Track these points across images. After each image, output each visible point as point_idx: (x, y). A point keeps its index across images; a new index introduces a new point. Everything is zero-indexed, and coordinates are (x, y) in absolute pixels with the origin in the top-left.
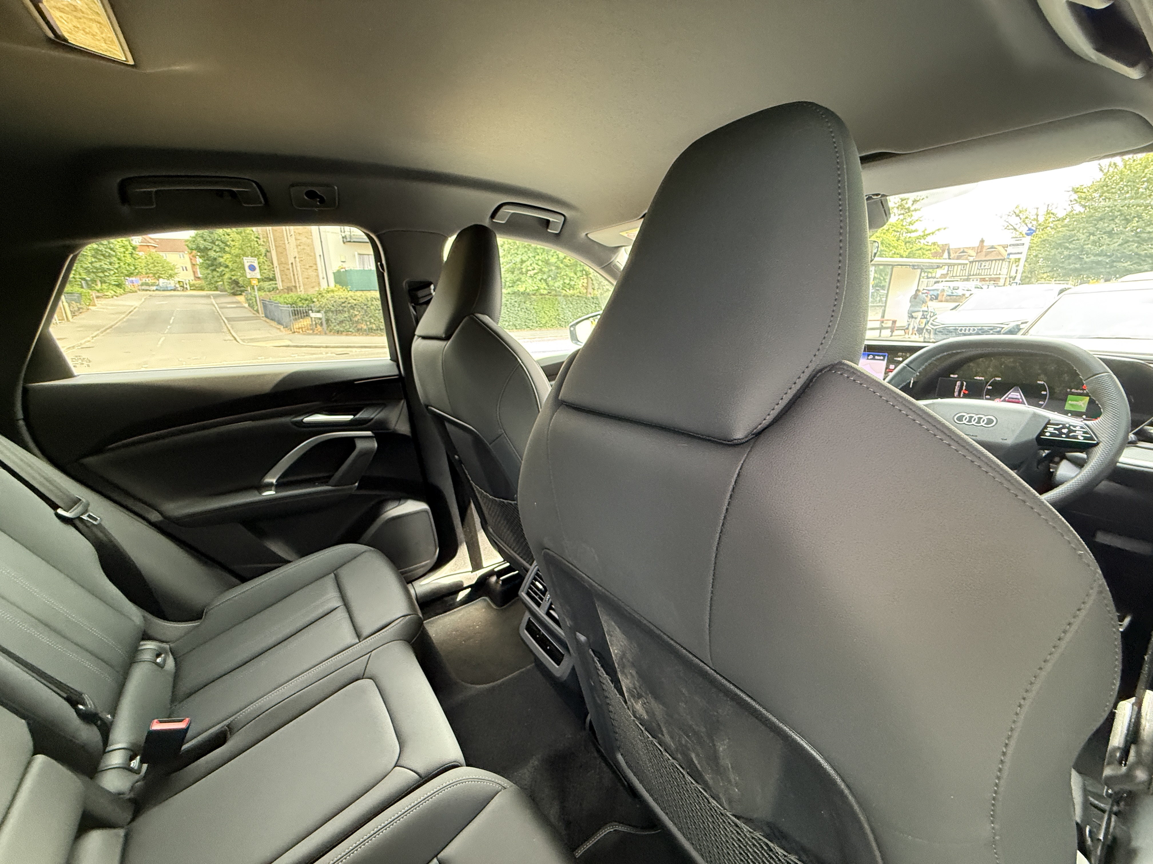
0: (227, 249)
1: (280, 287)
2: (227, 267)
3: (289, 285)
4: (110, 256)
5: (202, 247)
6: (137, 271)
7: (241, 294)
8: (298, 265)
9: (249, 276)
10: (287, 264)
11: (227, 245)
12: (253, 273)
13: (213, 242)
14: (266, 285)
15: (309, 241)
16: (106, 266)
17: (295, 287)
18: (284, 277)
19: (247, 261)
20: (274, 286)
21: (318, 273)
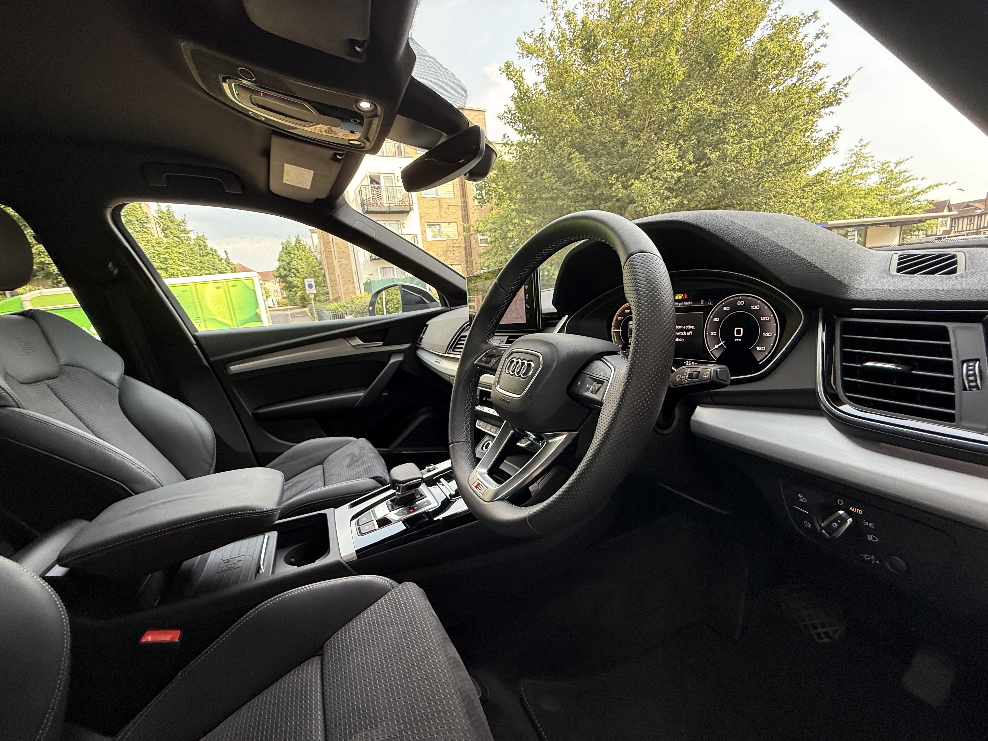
0: (298, 274)
1: (331, 299)
2: (298, 287)
3: (337, 296)
5: (283, 274)
7: (307, 307)
8: (341, 280)
9: (308, 293)
10: (335, 281)
11: (299, 272)
12: (311, 290)
13: (290, 271)
14: (322, 298)
18: (334, 291)
19: (307, 281)
20: (327, 298)
21: (354, 285)
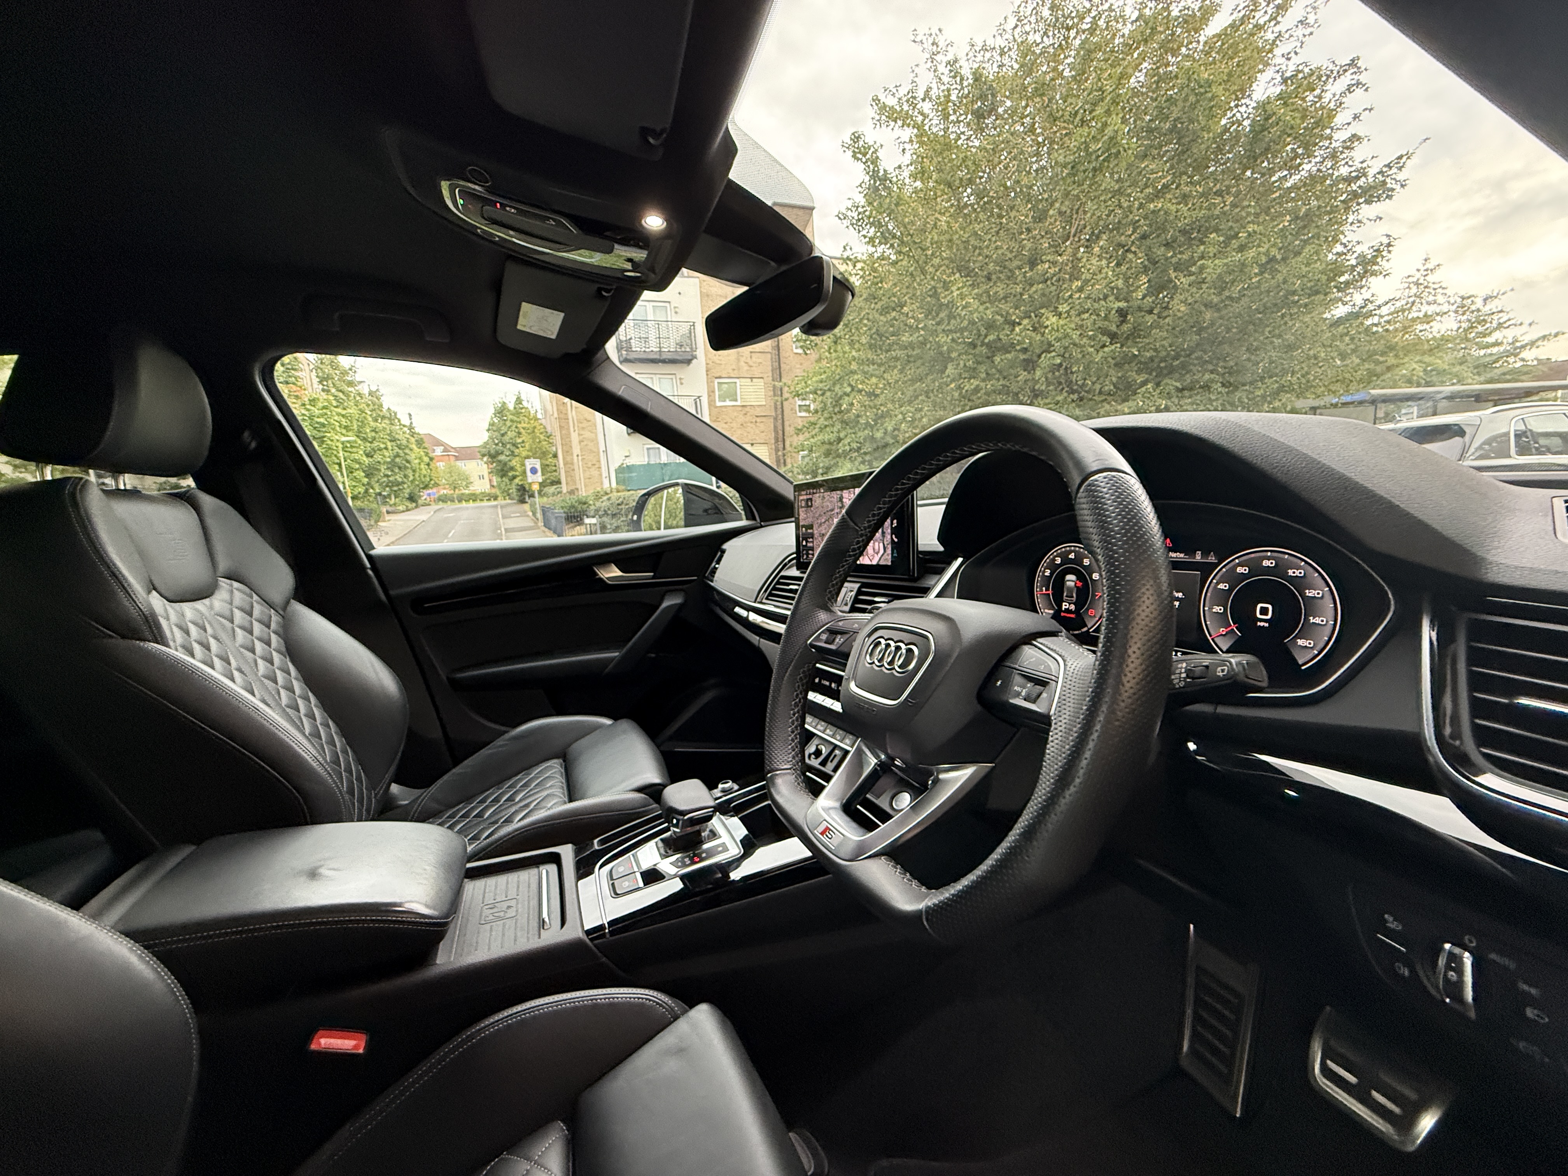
0: (516, 452)
1: (565, 490)
3: (573, 487)
4: (406, 468)
6: (432, 482)
7: (526, 502)
8: (580, 463)
9: (530, 480)
10: (572, 464)
11: (517, 449)
12: (534, 477)
15: (593, 435)
16: (400, 480)
17: (577, 489)
18: (569, 479)
19: (529, 464)
21: (600, 472)
